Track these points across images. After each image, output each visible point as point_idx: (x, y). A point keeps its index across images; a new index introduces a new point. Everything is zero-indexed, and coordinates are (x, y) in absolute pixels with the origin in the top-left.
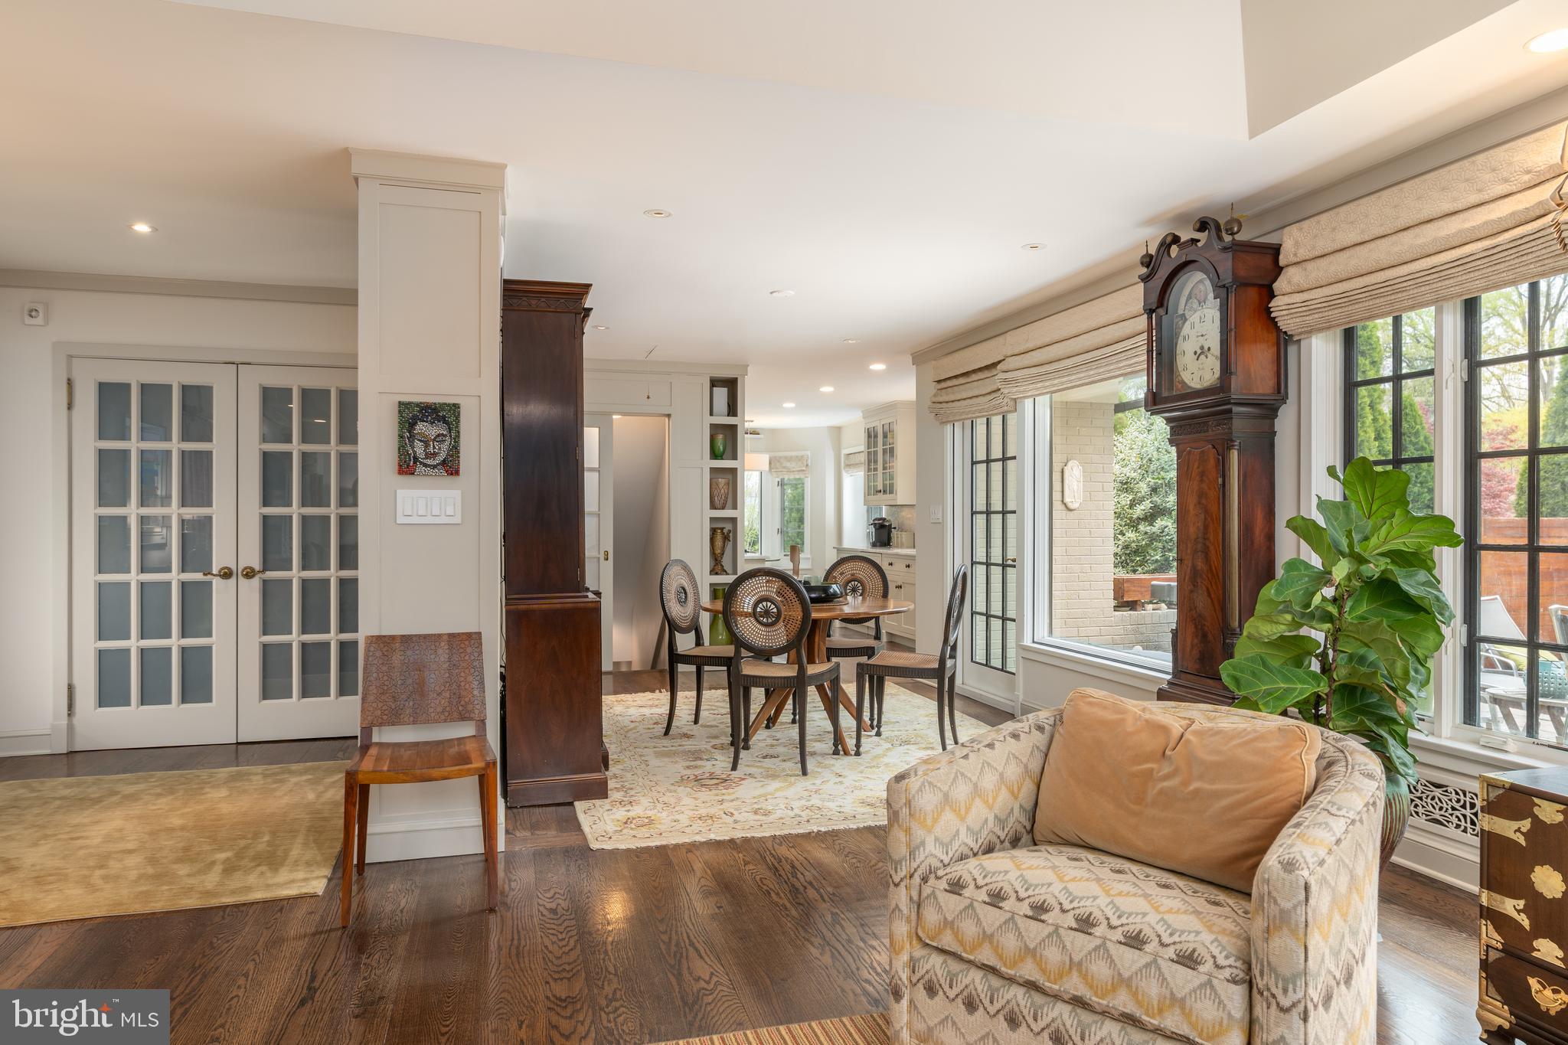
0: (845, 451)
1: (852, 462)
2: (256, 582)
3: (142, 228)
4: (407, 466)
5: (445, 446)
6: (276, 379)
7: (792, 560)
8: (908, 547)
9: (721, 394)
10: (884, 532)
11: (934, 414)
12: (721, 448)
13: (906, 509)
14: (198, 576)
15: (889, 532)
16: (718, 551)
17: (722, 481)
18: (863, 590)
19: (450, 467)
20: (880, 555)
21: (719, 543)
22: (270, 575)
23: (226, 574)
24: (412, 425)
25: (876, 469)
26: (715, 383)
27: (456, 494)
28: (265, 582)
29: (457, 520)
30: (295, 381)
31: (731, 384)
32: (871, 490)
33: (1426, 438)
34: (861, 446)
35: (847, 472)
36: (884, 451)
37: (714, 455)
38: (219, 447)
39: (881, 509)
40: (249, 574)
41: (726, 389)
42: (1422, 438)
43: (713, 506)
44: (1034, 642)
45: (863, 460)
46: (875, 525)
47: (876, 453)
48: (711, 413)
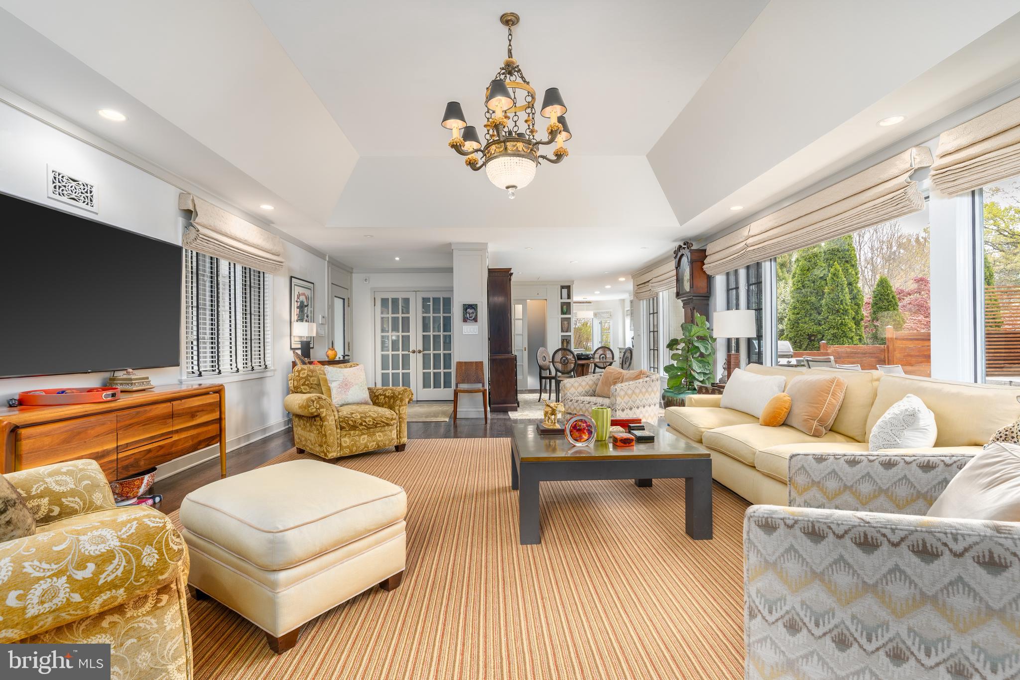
2: (421, 354)
3: (397, 259)
4: (465, 320)
5: (474, 315)
6: (426, 295)
9: (565, 291)
11: (638, 297)
12: (565, 311)
14: (407, 353)
17: (566, 322)
18: (606, 358)
19: (475, 320)
21: (565, 344)
22: (425, 352)
23: (414, 352)
24: (466, 310)
26: (563, 287)
27: (477, 327)
28: (424, 354)
29: (477, 333)
30: (431, 295)
31: (568, 288)
33: (893, 297)
37: (563, 313)
38: (412, 315)
40: (420, 352)
41: (566, 289)
42: (891, 297)
43: (562, 331)
48: (561, 298)
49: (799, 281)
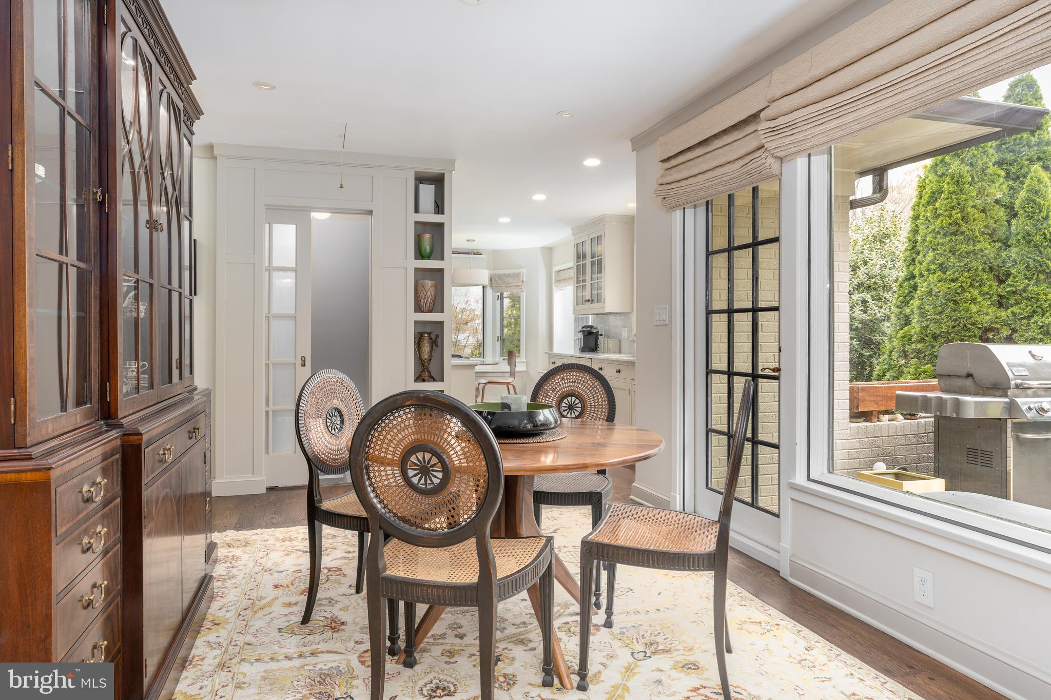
0: (556, 268)
1: (562, 278)
7: (509, 364)
8: (614, 353)
9: (427, 192)
10: (592, 338)
11: (660, 198)
12: (428, 248)
13: (612, 318)
15: (597, 339)
16: (425, 356)
17: (429, 284)
18: (583, 408)
20: (592, 360)
21: (426, 348)
25: (584, 281)
26: (421, 179)
31: (438, 181)
32: (579, 301)
34: (571, 263)
35: (557, 286)
36: (593, 263)
37: (420, 254)
39: (587, 319)
41: (434, 186)
43: (418, 308)
44: (809, 479)
45: (572, 275)
46: (584, 331)
47: (584, 266)
48: (417, 210)
49: (953, 208)
